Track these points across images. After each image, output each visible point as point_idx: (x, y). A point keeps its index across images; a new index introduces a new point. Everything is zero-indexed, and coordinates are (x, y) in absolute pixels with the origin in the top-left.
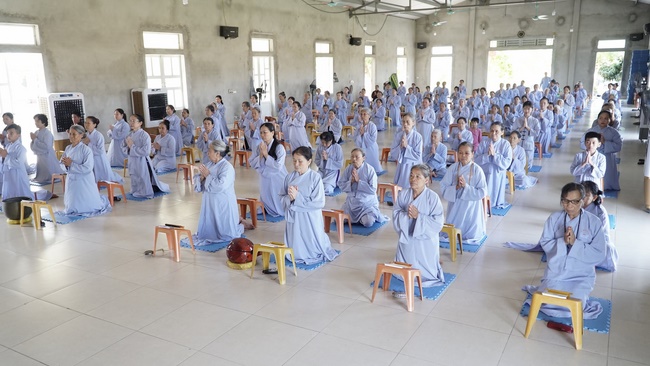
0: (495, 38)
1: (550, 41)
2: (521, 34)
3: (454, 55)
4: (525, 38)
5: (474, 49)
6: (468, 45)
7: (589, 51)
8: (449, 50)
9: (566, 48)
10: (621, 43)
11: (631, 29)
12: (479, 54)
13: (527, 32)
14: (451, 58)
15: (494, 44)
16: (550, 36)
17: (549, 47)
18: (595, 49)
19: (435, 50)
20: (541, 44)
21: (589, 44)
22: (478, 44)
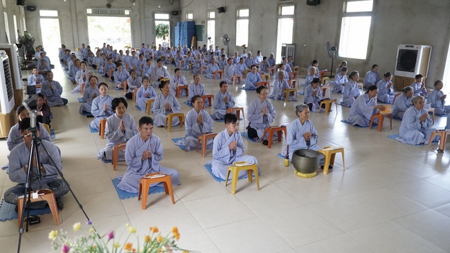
0: (91, 7)
1: (127, 12)
2: (109, 6)
3: (59, 17)
4: (112, 9)
5: (76, 14)
6: (71, 11)
7: (151, 20)
8: (55, 13)
9: (138, 17)
10: (167, 16)
11: (171, 8)
12: (80, 17)
13: (113, 4)
14: (57, 20)
15: (89, 11)
16: (127, 9)
17: (127, 16)
18: (154, 20)
19: (43, 13)
20: (121, 14)
21: (151, 16)
22: (78, 10)
